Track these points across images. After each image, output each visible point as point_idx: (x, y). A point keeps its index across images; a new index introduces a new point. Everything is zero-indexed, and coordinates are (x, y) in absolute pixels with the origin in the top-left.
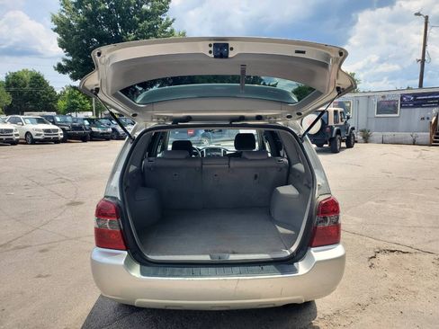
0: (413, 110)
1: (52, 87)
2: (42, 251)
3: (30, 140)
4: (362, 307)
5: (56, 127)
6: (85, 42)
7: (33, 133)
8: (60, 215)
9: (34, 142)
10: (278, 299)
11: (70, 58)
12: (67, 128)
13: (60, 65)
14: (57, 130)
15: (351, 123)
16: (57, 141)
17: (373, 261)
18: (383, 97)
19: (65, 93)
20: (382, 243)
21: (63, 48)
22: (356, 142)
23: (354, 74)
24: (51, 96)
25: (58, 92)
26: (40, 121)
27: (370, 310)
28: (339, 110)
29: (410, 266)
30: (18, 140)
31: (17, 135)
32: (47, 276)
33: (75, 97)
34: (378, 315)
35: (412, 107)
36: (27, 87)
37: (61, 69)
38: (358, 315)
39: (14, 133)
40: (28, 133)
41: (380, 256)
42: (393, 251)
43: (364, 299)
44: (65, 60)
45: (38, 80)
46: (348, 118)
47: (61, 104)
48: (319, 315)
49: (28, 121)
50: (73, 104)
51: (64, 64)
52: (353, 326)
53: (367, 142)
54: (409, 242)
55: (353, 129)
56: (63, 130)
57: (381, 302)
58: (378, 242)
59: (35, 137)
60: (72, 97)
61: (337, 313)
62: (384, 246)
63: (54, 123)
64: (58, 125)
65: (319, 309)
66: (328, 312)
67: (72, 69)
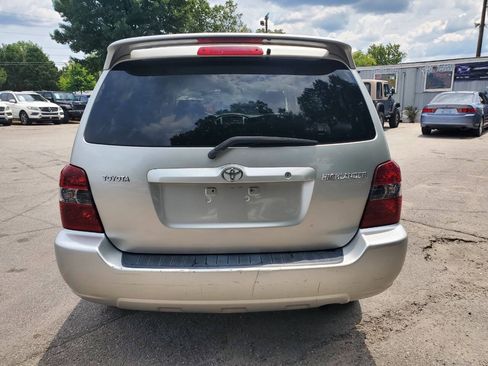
0: (469, 83)
1: (52, 63)
2: (20, 241)
3: (25, 120)
4: (418, 307)
5: (54, 105)
6: (85, 4)
7: (29, 112)
8: (50, 200)
9: (30, 122)
10: (314, 298)
11: (68, 24)
12: (68, 106)
13: (57, 33)
14: (56, 109)
15: (396, 99)
16: (56, 121)
17: (429, 251)
18: (435, 68)
19: (67, 69)
20: (438, 231)
21: (60, 12)
22: (401, 121)
23: (398, 46)
24: (52, 73)
25: (60, 68)
26: (37, 98)
27: (429, 311)
28: (383, 82)
29: (474, 256)
30: (11, 120)
31: (10, 114)
32: (22, 270)
33: (79, 73)
34: (439, 317)
35: (467, 80)
36: (24, 62)
37: (58, 37)
38: (414, 317)
39: (6, 111)
40: (22, 112)
41: (437, 245)
42: (453, 240)
43: (421, 298)
44: (63, 26)
45: (35, 53)
46: (393, 92)
47: (64, 81)
48: (365, 318)
49: (21, 98)
50: (77, 81)
51: (62, 31)
52: (408, 330)
53: (413, 122)
54: (472, 230)
55: (398, 105)
56: (64, 108)
57: (443, 301)
58: (433, 229)
59: (31, 117)
60: (75, 72)
61: (388, 314)
62: (441, 234)
63: (52, 101)
64: (58, 103)
65: (364, 310)
66: (376, 314)
67: (72, 38)
